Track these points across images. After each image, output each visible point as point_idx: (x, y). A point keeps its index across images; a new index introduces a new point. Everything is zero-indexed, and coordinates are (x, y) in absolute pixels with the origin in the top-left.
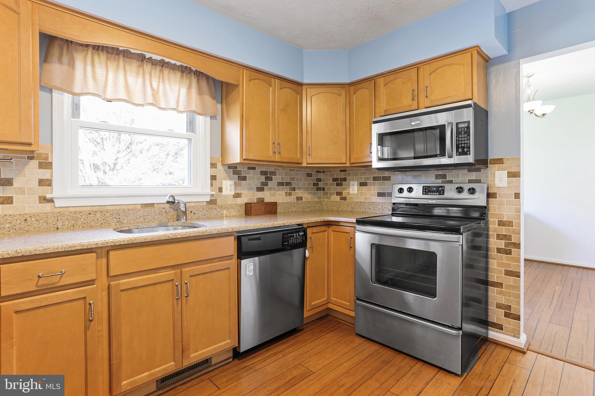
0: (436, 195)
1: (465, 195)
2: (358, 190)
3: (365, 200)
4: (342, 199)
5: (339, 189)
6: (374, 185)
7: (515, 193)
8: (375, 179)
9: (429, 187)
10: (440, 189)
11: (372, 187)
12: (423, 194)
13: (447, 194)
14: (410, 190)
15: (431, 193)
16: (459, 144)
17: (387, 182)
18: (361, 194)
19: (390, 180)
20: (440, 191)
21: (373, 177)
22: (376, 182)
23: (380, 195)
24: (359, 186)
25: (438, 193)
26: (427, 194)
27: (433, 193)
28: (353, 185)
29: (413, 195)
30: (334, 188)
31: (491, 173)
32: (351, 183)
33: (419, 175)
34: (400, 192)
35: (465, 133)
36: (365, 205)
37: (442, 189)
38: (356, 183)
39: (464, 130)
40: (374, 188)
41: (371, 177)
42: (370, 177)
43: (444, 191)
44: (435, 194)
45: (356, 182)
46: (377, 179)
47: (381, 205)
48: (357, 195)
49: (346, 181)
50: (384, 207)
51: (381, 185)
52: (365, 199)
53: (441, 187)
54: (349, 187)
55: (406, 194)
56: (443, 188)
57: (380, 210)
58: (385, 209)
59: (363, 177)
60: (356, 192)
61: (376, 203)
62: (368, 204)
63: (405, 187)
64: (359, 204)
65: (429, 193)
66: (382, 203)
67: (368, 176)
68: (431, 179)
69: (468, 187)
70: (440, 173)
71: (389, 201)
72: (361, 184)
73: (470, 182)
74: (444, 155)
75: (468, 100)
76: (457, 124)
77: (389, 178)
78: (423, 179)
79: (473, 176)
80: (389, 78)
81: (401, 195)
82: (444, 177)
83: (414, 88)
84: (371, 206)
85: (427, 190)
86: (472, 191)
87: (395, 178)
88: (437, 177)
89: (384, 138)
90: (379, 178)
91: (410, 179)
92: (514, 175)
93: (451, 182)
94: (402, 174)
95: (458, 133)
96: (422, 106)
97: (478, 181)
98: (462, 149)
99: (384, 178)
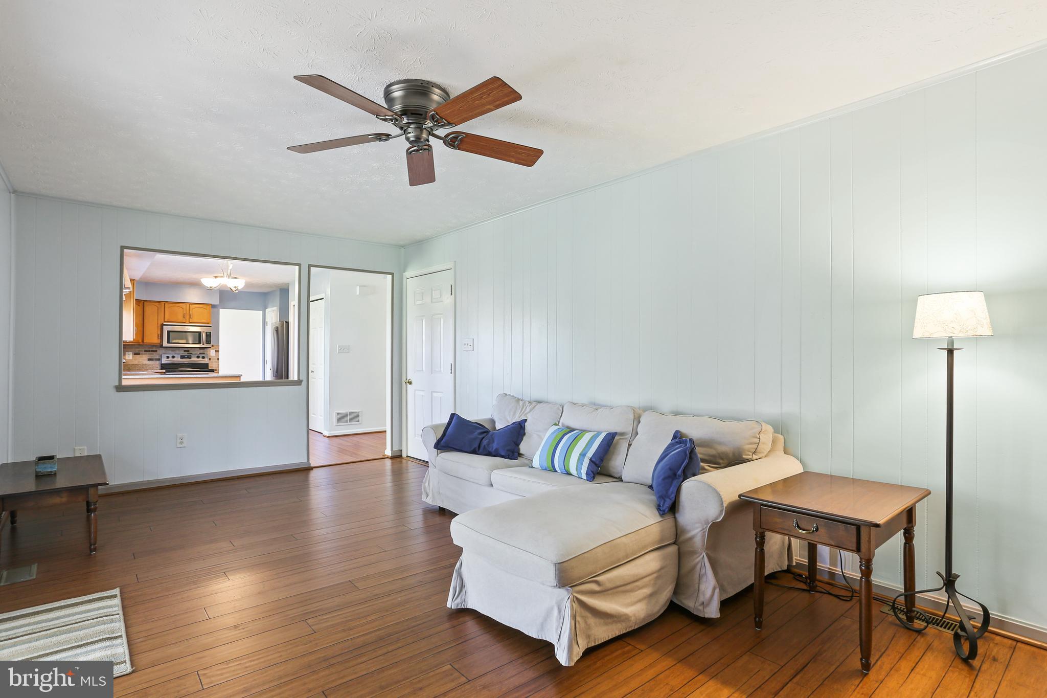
0: (187, 359)
1: (201, 359)
2: (132, 357)
6: (145, 354)
8: (146, 351)
9: (184, 355)
10: (189, 356)
12: (181, 359)
13: (193, 359)
14: (173, 357)
15: (185, 358)
16: (207, 340)
17: (155, 353)
18: (135, 360)
22: (147, 353)
23: (149, 360)
26: (183, 359)
28: (129, 354)
29: (175, 359)
31: (208, 350)
32: (127, 353)
34: (168, 358)
35: (210, 336)
36: (140, 366)
38: (131, 353)
40: (145, 356)
41: (144, 350)
48: (132, 360)
51: (150, 354)
52: (138, 362)
55: (170, 359)
56: (191, 356)
57: (151, 368)
58: (154, 367)
59: (137, 350)
61: (147, 364)
63: (170, 356)
64: (135, 365)
66: (152, 364)
67: (141, 350)
68: (182, 352)
69: (201, 356)
70: (186, 349)
71: (158, 363)
72: (135, 354)
73: (200, 354)
74: (201, 343)
75: (208, 323)
76: (206, 332)
77: (156, 351)
78: (177, 352)
79: (202, 351)
80: (171, 305)
81: (168, 360)
82: (188, 351)
83: (185, 312)
84: (144, 366)
85: (182, 357)
86: (203, 358)
87: (161, 351)
88: (185, 351)
89: (171, 333)
90: (149, 351)
91: (170, 352)
92: (216, 351)
93: (192, 354)
94: (165, 349)
95: (207, 335)
96: (188, 321)
97: (204, 354)
98: (208, 342)
99: (153, 351)
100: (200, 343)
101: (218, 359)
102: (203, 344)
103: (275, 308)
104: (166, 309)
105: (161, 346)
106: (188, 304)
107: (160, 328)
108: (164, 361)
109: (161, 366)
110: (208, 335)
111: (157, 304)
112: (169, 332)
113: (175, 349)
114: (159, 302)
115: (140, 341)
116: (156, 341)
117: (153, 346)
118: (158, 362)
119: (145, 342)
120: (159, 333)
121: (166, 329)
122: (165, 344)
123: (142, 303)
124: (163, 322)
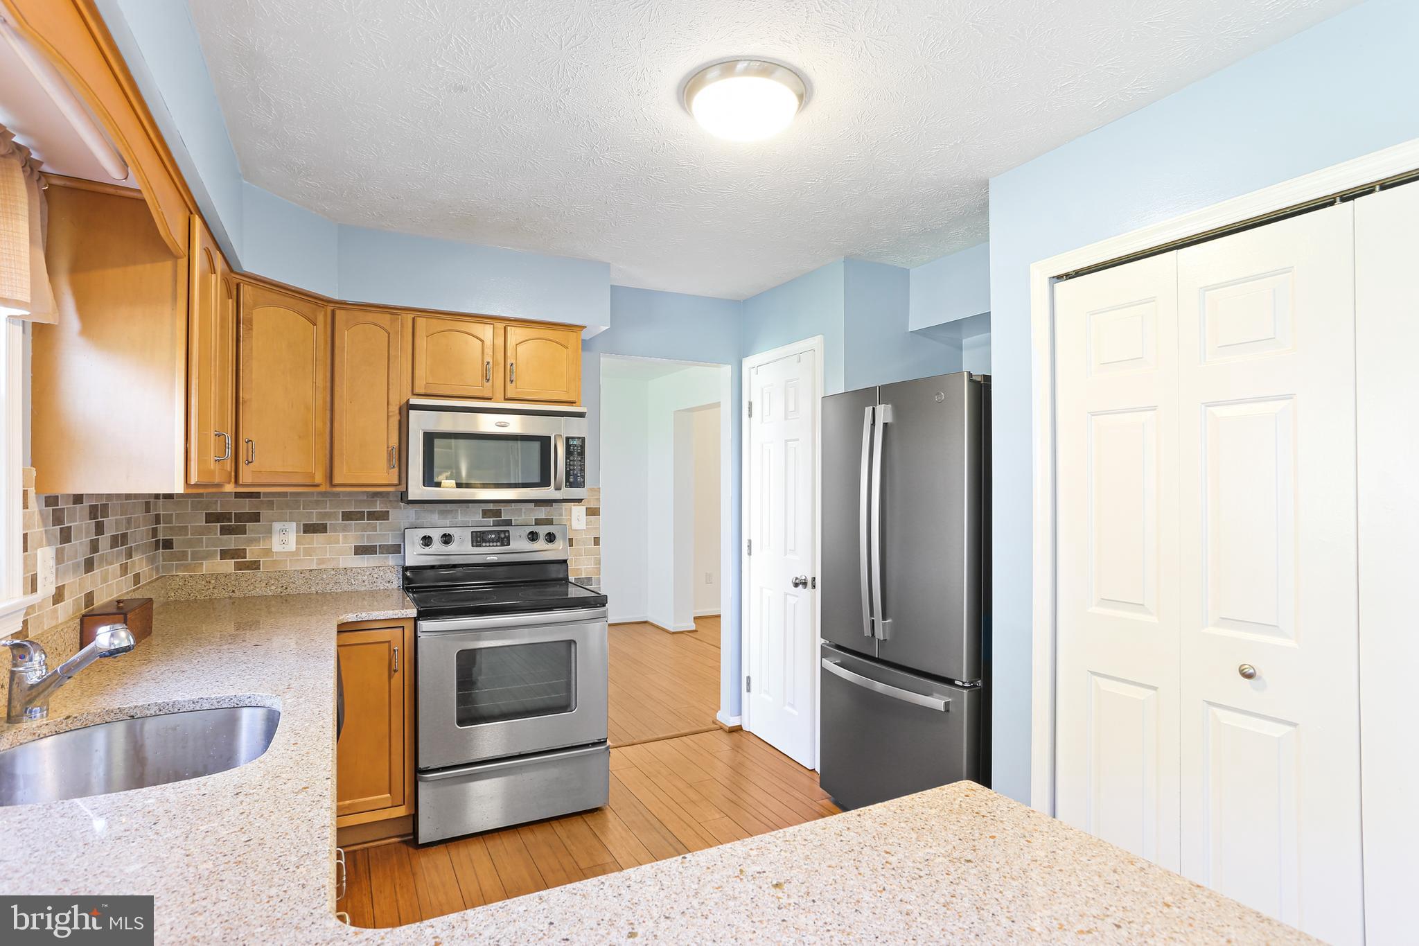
0: (497, 546)
1: (541, 544)
2: (298, 543)
3: (318, 564)
4: (239, 567)
5: (232, 542)
6: (344, 529)
7: (594, 538)
8: (347, 516)
9: (483, 533)
10: (502, 536)
11: (341, 534)
12: (473, 546)
13: (515, 544)
14: (447, 539)
15: (488, 544)
16: (570, 470)
17: (380, 524)
18: (308, 552)
19: (388, 519)
20: (503, 539)
21: (343, 512)
22: (350, 525)
23: (361, 550)
24: (302, 534)
25: (499, 544)
26: (480, 546)
27: (491, 544)
28: (284, 531)
29: (452, 548)
30: (215, 538)
31: (565, 509)
32: (277, 526)
33: (452, 511)
34: (426, 545)
35: (579, 454)
36: (325, 576)
37: (505, 536)
38: (293, 526)
39: (577, 449)
40: (345, 537)
41: (339, 512)
42: (335, 512)
43: (508, 538)
44: (495, 544)
45: (294, 524)
46: (353, 517)
47: (368, 573)
48: (297, 553)
49: (259, 522)
50: (376, 576)
51: (364, 530)
52: (321, 561)
53: (504, 532)
54: (271, 537)
55: (437, 546)
56: (507, 534)
57: (366, 583)
58: (379, 581)
59: (313, 512)
60: (292, 546)
61: (354, 570)
62: (333, 572)
63: (436, 534)
64: (307, 575)
65: (484, 544)
66: (371, 569)
67: (327, 510)
68: (475, 517)
69: (543, 530)
70: (491, 506)
71: (391, 563)
72: (309, 529)
73: (538, 522)
74: (548, 485)
75: (572, 403)
76: (568, 439)
77: (384, 516)
78: (460, 518)
79: (542, 513)
80: (437, 324)
81: (427, 550)
82: (497, 513)
83: (488, 358)
84: (342, 578)
85: (479, 539)
86: (551, 538)
87: (401, 516)
88: (486, 513)
89: (437, 442)
90: (358, 516)
91: (435, 518)
92: (593, 512)
93: (509, 523)
94: (417, 507)
95: (569, 453)
96: (500, 395)
97: (549, 522)
98: (574, 478)
99: (373, 516)
100: (544, 482)
101: (597, 541)
102: (558, 488)
103: (816, 342)
104: (422, 342)
105: (403, 496)
106: (500, 325)
107: (395, 420)
108: (415, 555)
109: (405, 578)
110: (575, 450)
111: (385, 319)
112: (430, 438)
113: (449, 506)
114: (394, 311)
115: (319, 478)
116: (381, 474)
117: (376, 494)
118: (392, 560)
119: (337, 480)
120: (394, 441)
121: (420, 423)
122: (417, 490)
123: (329, 309)
124: (406, 395)
